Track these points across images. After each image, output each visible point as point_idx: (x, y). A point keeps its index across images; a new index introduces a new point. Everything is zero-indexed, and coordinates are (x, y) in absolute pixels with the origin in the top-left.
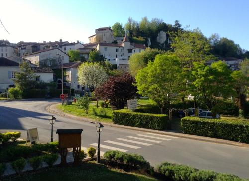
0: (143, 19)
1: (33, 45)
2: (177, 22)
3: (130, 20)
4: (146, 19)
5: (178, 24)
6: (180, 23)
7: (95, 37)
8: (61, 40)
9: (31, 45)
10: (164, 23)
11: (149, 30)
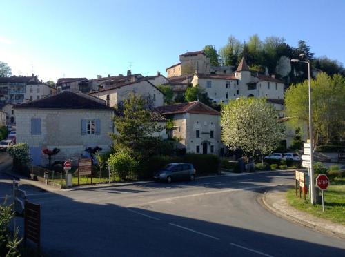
0: (251, 38)
1: (79, 82)
2: (302, 42)
3: (232, 40)
4: (256, 39)
5: (305, 46)
6: (307, 44)
7: (180, 66)
8: (129, 72)
9: (77, 82)
10: (285, 44)
11: (264, 55)
